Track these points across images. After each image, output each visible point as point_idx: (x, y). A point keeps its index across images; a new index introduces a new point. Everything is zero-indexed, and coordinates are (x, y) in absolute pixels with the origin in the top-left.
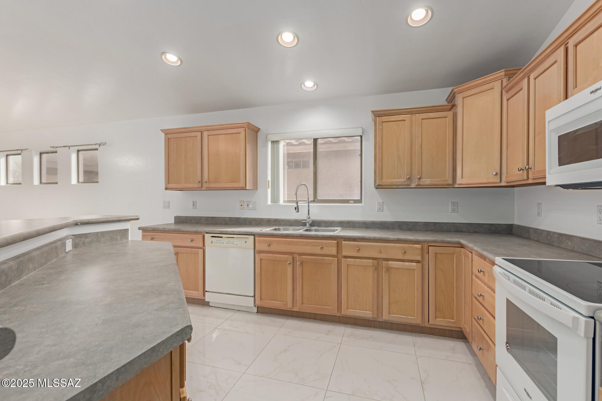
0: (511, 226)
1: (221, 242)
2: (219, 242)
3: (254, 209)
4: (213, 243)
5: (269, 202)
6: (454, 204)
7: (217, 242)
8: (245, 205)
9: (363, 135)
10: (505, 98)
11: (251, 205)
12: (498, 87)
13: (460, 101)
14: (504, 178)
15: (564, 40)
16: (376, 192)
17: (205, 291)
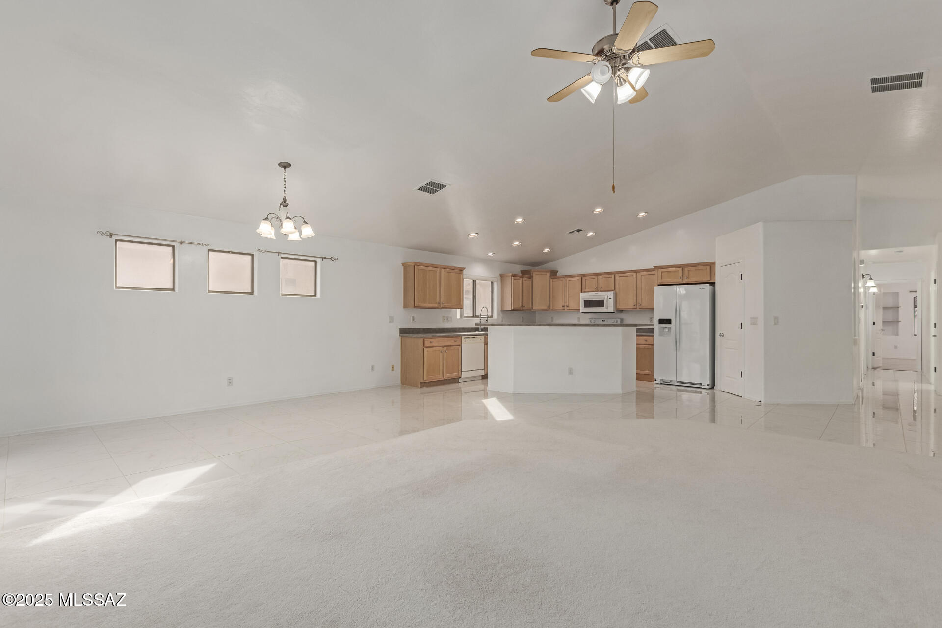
3: (451, 321)
5: (458, 317)
8: (446, 320)
9: (497, 282)
10: (552, 280)
11: (449, 319)
12: (548, 275)
13: (534, 276)
14: (551, 308)
15: (582, 276)
16: (501, 313)
17: (462, 372)
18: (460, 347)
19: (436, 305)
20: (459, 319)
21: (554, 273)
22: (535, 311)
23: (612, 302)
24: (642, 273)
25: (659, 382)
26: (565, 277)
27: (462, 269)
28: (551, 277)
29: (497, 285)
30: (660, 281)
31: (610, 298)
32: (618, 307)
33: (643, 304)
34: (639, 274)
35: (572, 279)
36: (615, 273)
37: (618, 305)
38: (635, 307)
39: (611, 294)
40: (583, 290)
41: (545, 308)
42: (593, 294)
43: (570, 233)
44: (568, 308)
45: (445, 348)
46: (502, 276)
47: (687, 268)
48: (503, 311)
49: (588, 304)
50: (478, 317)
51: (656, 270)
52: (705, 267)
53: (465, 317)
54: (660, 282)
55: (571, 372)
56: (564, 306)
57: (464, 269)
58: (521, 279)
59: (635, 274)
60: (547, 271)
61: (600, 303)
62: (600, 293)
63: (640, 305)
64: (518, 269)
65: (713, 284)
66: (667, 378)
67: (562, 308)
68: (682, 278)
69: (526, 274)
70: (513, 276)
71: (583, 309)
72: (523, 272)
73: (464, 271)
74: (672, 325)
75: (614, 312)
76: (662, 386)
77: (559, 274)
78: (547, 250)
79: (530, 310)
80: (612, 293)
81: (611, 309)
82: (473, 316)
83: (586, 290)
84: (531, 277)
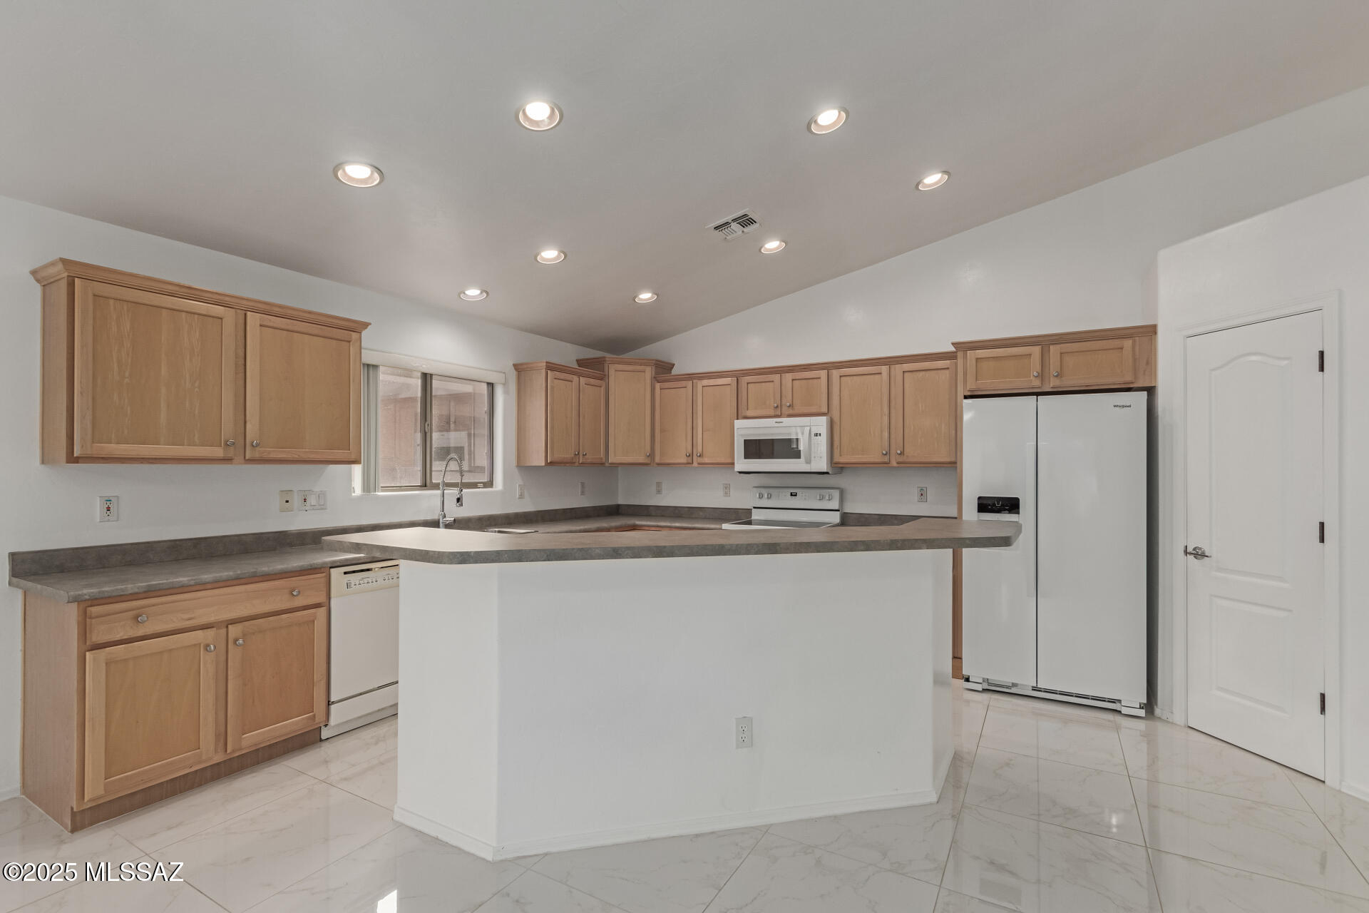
0: (618, 506)
1: (370, 581)
2: (366, 581)
3: (322, 507)
4: (352, 585)
6: (583, 484)
7: (361, 582)
8: (296, 501)
9: (505, 384)
10: (658, 386)
11: (312, 500)
12: (649, 372)
13: (612, 372)
14: (657, 460)
15: (738, 375)
16: (516, 470)
17: (329, 703)
18: (323, 611)
19: (219, 452)
20: (359, 498)
21: (663, 369)
22: (615, 466)
23: (822, 445)
24: (907, 367)
25: (979, 687)
26: (691, 377)
27: (357, 327)
28: (655, 379)
29: (506, 392)
30: (972, 385)
31: (816, 435)
32: (837, 458)
33: (909, 450)
34: (898, 369)
35: (712, 382)
36: (829, 367)
37: (836, 452)
38: (886, 459)
39: (821, 424)
40: (743, 412)
41: (641, 459)
42: (771, 422)
43: (716, 228)
44: (701, 460)
45: (234, 631)
46: (519, 369)
47: (1058, 347)
48: (523, 466)
49: (755, 448)
50: (436, 486)
51: (960, 354)
52: (1117, 343)
53: (385, 488)
54: (974, 387)
55: (746, 733)
56: (691, 456)
57: (366, 325)
58: (575, 378)
59: (884, 369)
60: (645, 362)
61: (787, 448)
62: (787, 421)
63: (902, 453)
64: (568, 354)
65: (1151, 391)
66: (1002, 677)
67: (684, 460)
68: (1041, 376)
69: (593, 368)
70: (551, 367)
71: (742, 464)
72: (581, 363)
73: (364, 333)
74: (1025, 516)
75: (827, 473)
76: (986, 696)
77: (675, 371)
78: (645, 296)
79: (602, 464)
80: (824, 419)
81: (821, 464)
82: (424, 486)
83: (749, 413)
84: (603, 377)
